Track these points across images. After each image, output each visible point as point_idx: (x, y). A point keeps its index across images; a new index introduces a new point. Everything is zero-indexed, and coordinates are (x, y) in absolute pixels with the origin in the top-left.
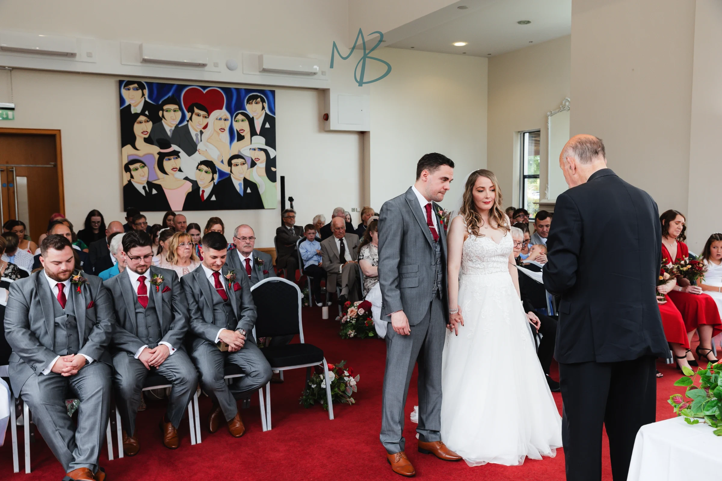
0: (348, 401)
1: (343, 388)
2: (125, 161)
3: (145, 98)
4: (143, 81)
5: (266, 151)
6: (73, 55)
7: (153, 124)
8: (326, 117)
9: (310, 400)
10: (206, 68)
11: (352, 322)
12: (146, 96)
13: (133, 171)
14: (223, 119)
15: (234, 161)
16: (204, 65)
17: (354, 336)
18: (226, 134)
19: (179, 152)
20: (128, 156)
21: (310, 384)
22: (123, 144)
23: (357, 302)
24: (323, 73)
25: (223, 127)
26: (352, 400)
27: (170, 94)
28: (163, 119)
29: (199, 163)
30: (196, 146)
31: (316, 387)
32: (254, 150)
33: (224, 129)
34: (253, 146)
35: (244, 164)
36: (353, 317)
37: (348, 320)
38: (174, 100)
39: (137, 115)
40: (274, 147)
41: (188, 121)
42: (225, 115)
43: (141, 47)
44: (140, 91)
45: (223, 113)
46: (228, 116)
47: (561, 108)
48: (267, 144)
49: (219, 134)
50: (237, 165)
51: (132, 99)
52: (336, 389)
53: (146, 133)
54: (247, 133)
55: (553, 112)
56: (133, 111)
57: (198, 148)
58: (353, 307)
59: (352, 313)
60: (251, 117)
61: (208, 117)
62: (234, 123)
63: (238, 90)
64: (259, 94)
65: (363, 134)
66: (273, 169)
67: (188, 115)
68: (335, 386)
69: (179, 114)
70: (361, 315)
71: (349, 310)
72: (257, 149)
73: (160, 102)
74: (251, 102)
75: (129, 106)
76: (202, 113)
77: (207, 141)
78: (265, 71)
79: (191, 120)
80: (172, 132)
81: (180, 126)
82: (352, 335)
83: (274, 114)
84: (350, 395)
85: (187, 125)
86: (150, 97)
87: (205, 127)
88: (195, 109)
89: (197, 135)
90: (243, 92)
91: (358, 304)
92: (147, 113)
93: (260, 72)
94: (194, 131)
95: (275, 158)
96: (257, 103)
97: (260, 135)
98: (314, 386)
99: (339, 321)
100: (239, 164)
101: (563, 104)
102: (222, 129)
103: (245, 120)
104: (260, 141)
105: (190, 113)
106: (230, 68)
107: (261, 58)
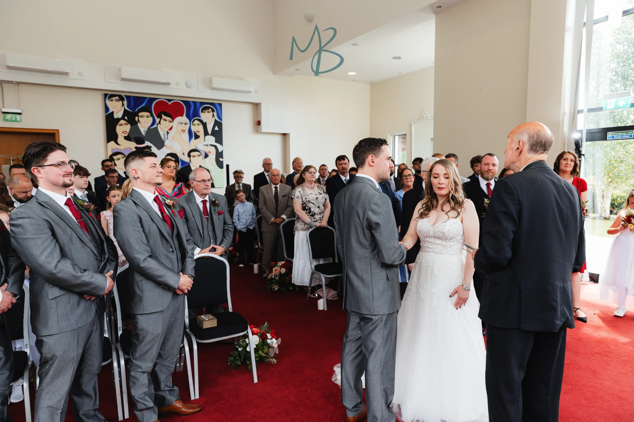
0: (270, 361)
1: (266, 350)
2: (110, 153)
3: (124, 107)
4: (123, 94)
5: (215, 147)
6: (67, 74)
7: (131, 126)
8: (259, 123)
9: (237, 362)
10: (170, 86)
11: (276, 279)
12: (126, 106)
13: (116, 160)
14: (183, 124)
15: (192, 154)
16: (168, 84)
17: (277, 289)
18: (186, 135)
19: (151, 147)
20: (112, 150)
21: (237, 347)
22: (108, 140)
23: (280, 262)
24: (256, 92)
25: (184, 129)
26: (275, 361)
27: (144, 105)
28: (139, 123)
29: (166, 155)
30: (164, 142)
31: (242, 350)
32: (207, 145)
33: (184, 131)
34: (206, 143)
35: (199, 156)
36: (277, 275)
37: (273, 277)
38: (147, 109)
39: (118, 120)
40: (221, 143)
41: (157, 124)
42: (185, 120)
43: (120, 69)
44: (121, 102)
45: (184, 119)
46: (188, 121)
47: (421, 118)
48: (216, 141)
49: (181, 134)
50: (194, 156)
51: (114, 108)
52: (260, 352)
53: (126, 133)
54: (201, 134)
55: (415, 121)
56: (115, 116)
57: (165, 144)
58: (277, 267)
59: (276, 272)
60: (205, 122)
61: (173, 122)
62: (192, 126)
63: (194, 103)
64: (210, 106)
65: (285, 135)
66: (221, 159)
67: (157, 120)
68: (259, 349)
69: (151, 119)
70: (283, 273)
71: (274, 269)
72: (209, 145)
73: (136, 110)
74: (204, 111)
75: (113, 113)
76: (168, 119)
77: (172, 139)
78: (213, 89)
79: (160, 124)
80: (145, 132)
81: (151, 128)
82: (276, 289)
83: (221, 120)
84: (272, 356)
85: (157, 127)
86: (128, 106)
87: (171, 129)
88: (163, 115)
89: (164, 135)
90: (198, 104)
91: (281, 265)
92: (126, 118)
93: (211, 90)
94: (162, 132)
95: (222, 151)
96: (209, 112)
97: (212, 135)
98: (240, 349)
99: (266, 278)
100: (196, 156)
101: (422, 116)
102: (183, 130)
103: (200, 124)
104: (211, 139)
105: (159, 119)
106: (187, 86)
107: (210, 80)
